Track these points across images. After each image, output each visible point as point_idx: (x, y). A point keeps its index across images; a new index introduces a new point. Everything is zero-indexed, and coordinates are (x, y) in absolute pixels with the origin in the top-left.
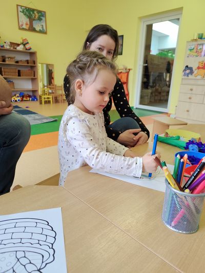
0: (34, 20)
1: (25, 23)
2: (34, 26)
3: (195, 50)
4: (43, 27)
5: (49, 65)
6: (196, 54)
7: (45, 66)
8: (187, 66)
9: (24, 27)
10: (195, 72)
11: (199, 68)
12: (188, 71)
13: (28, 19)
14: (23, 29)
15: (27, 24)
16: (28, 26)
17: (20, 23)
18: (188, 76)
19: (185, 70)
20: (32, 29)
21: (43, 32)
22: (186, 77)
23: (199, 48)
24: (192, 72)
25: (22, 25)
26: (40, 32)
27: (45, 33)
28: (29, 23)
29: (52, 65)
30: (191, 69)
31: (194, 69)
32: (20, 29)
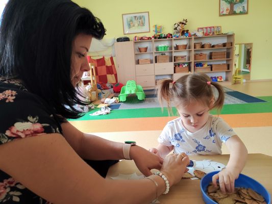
0: (235, 4)
1: (225, 9)
2: (234, 10)
4: (244, 9)
5: (248, 44)
7: (243, 46)
9: (225, 13)
13: (229, 5)
14: (224, 15)
15: (227, 10)
16: (228, 11)
17: (221, 11)
20: (232, 13)
21: (244, 13)
25: (223, 12)
26: (241, 13)
27: (247, 13)
28: (229, 8)
29: (251, 44)
32: (220, 16)
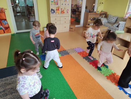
3: (54, 2)
6: (55, 4)
8: (52, 9)
10: (56, 11)
11: (57, 10)
12: (53, 11)
18: (53, 14)
19: (51, 11)
22: (52, 14)
23: (55, 1)
24: (54, 12)
30: (54, 10)
31: (55, 10)
